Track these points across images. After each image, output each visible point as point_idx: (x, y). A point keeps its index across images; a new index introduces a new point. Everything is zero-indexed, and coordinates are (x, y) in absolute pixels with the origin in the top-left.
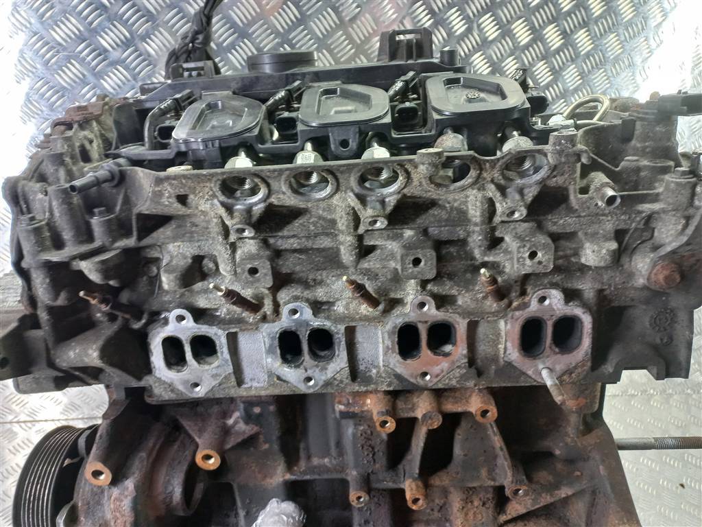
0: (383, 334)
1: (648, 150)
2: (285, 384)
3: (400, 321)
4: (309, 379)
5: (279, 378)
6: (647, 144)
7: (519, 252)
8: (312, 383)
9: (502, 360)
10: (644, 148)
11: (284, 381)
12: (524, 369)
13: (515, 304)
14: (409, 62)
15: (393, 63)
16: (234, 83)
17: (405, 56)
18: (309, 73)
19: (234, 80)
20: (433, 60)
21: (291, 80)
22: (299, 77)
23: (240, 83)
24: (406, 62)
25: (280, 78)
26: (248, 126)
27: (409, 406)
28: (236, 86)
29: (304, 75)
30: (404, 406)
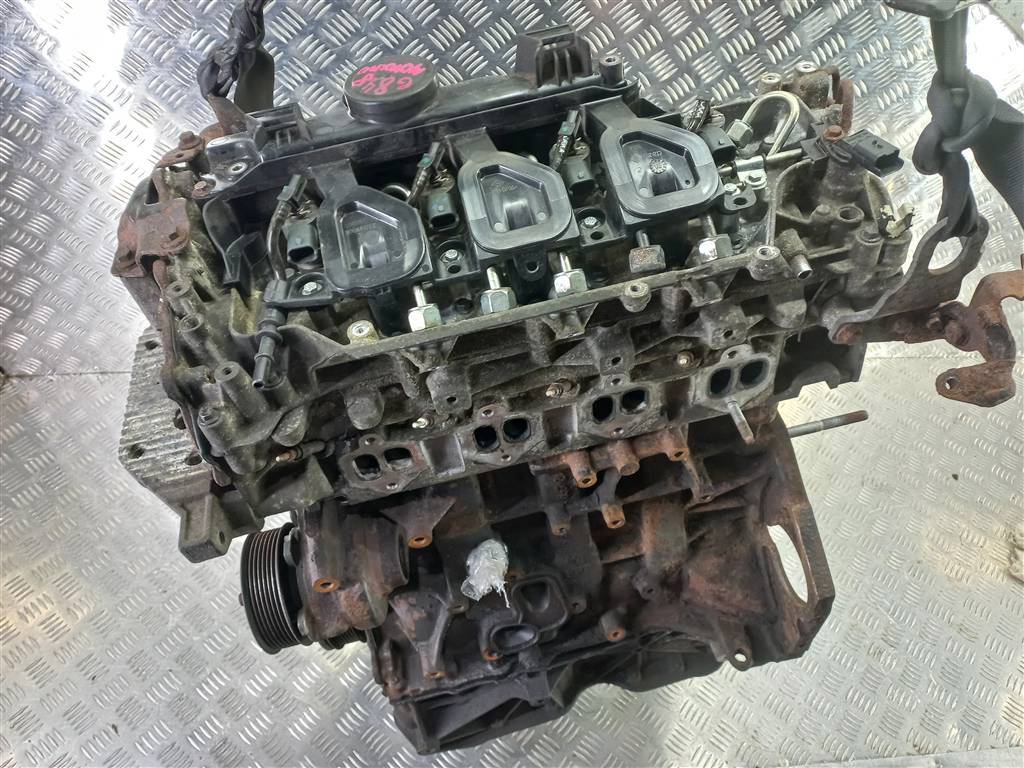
0: (577, 409)
1: (839, 194)
2: (482, 466)
3: (594, 397)
4: (506, 457)
5: (476, 462)
6: (839, 187)
7: (714, 334)
8: (509, 459)
9: (690, 403)
10: (836, 192)
11: (482, 463)
12: (712, 407)
13: (707, 361)
14: (565, 84)
15: (544, 88)
16: (349, 150)
17: (557, 76)
18: (442, 124)
19: (348, 146)
20: (593, 77)
21: (421, 135)
22: (431, 131)
23: (356, 149)
24: (560, 85)
25: (407, 135)
26: (418, 260)
27: (605, 457)
28: (352, 153)
29: (437, 127)
30: (600, 458)
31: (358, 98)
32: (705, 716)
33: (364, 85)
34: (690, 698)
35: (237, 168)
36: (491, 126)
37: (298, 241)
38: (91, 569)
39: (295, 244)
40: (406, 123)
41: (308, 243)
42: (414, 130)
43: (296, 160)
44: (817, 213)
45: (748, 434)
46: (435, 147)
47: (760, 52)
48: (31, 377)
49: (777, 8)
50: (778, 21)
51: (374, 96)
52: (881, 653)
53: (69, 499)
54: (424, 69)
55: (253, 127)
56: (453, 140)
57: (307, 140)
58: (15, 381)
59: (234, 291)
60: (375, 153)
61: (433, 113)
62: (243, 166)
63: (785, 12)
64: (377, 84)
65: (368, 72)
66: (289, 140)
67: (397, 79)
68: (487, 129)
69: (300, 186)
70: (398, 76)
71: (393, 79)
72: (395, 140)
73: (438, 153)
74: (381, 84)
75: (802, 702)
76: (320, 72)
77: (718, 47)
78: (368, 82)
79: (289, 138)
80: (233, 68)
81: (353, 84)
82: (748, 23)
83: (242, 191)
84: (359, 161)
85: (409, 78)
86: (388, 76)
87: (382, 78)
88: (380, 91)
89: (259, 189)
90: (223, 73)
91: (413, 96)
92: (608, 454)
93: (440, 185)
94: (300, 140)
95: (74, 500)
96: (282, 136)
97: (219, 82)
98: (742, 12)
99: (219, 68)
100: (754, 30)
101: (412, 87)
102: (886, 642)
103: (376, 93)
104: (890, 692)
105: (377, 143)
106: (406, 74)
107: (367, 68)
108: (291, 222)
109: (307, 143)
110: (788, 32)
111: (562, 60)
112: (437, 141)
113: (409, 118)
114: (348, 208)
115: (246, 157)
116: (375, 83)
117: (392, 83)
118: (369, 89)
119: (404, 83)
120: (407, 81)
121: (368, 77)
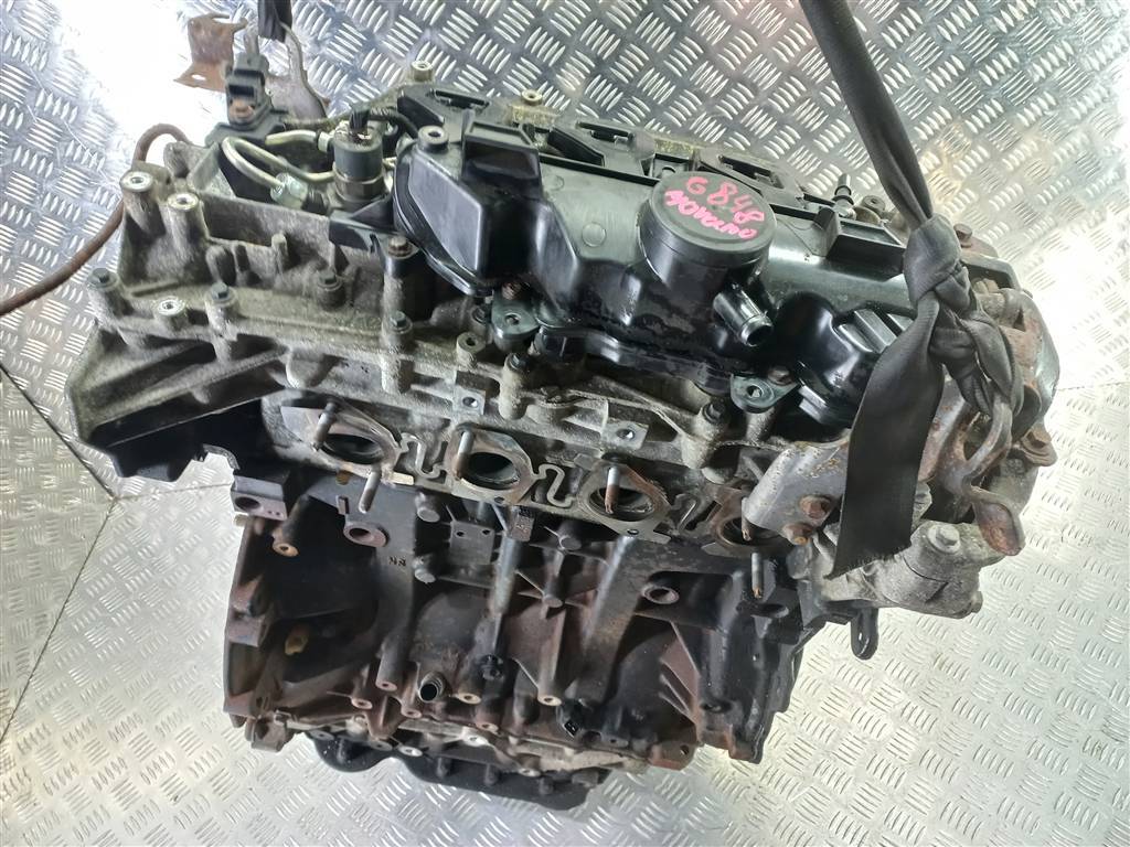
32: (861, 833)
33: (750, 207)
34: (842, 810)
38: (179, 684)
48: (136, 498)
52: (1101, 749)
53: (163, 615)
54: (667, 194)
58: (123, 503)
64: (731, 203)
65: (742, 227)
67: (705, 196)
70: (701, 202)
71: (710, 200)
74: (726, 200)
75: (993, 813)
78: (744, 211)
85: (689, 189)
86: (715, 207)
87: (723, 208)
88: (729, 189)
95: (168, 615)
102: (1108, 734)
104: (1117, 799)
106: (692, 197)
107: (742, 234)
116: (735, 205)
117: (713, 192)
118: (742, 198)
119: (698, 186)
120: (694, 186)
121: (741, 218)
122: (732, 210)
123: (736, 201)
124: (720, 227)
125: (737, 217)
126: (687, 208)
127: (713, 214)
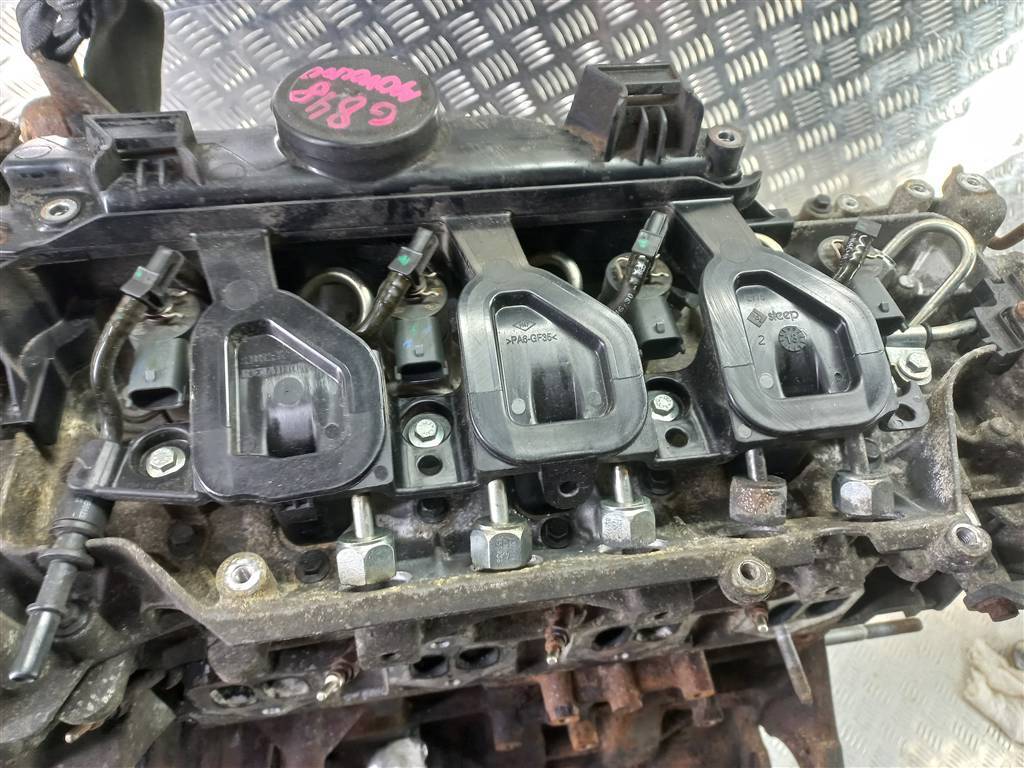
0: (577, 638)
3: (603, 627)
4: (453, 681)
5: (406, 688)
8: (457, 683)
11: (415, 688)
14: (647, 163)
15: (615, 162)
16: (269, 215)
17: (639, 147)
18: (440, 199)
19: (268, 210)
20: (695, 159)
21: (400, 210)
22: (419, 206)
23: (283, 215)
24: (641, 163)
25: (376, 206)
26: (369, 455)
27: (594, 684)
28: (274, 221)
29: (430, 202)
30: (586, 684)
31: (297, 125)
33: (310, 103)
35: (60, 209)
36: (519, 212)
37: (149, 374)
39: (144, 377)
40: (377, 184)
41: (167, 382)
42: (392, 202)
43: (168, 219)
44: (991, 428)
45: (805, 691)
46: (423, 236)
47: (823, 90)
49: (857, 42)
50: (854, 57)
51: (327, 130)
54: (419, 93)
55: (96, 141)
56: (453, 227)
57: (194, 183)
59: (21, 437)
60: (315, 227)
61: (426, 174)
62: (71, 206)
63: (863, 49)
64: (334, 104)
65: (320, 78)
66: (161, 180)
67: (370, 103)
68: (513, 215)
69: (169, 267)
70: (374, 97)
71: (362, 101)
72: (353, 212)
73: (427, 248)
74: (341, 106)
76: (267, 16)
77: (776, 76)
78: (317, 98)
79: (161, 174)
80: (80, 17)
81: (291, 96)
82: (818, 53)
83: (60, 255)
84: (285, 235)
85: (392, 106)
86: (355, 93)
87: (344, 95)
88: (338, 121)
89: (96, 256)
90: (65, 22)
91: (396, 143)
92: (600, 680)
93: (421, 300)
94: (181, 183)
96: (150, 168)
97: (56, 35)
98: (814, 39)
99: (56, 14)
100: (823, 64)
101: (395, 126)
103: (331, 124)
105: (323, 211)
106: (387, 98)
107: (319, 70)
108: (147, 327)
109: (192, 189)
110: (860, 73)
111: (655, 124)
112: (428, 227)
113: (383, 176)
114: (252, 329)
115: (79, 189)
116: (330, 102)
117: (361, 110)
118: (319, 113)
119: (382, 113)
120: (387, 111)
121: (320, 87)
122: (332, 95)
123: (328, 107)
124: (346, 73)
125: (326, 89)
126: (390, 84)
127: (356, 84)
